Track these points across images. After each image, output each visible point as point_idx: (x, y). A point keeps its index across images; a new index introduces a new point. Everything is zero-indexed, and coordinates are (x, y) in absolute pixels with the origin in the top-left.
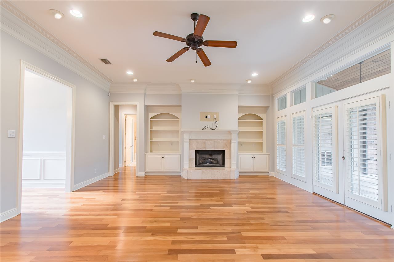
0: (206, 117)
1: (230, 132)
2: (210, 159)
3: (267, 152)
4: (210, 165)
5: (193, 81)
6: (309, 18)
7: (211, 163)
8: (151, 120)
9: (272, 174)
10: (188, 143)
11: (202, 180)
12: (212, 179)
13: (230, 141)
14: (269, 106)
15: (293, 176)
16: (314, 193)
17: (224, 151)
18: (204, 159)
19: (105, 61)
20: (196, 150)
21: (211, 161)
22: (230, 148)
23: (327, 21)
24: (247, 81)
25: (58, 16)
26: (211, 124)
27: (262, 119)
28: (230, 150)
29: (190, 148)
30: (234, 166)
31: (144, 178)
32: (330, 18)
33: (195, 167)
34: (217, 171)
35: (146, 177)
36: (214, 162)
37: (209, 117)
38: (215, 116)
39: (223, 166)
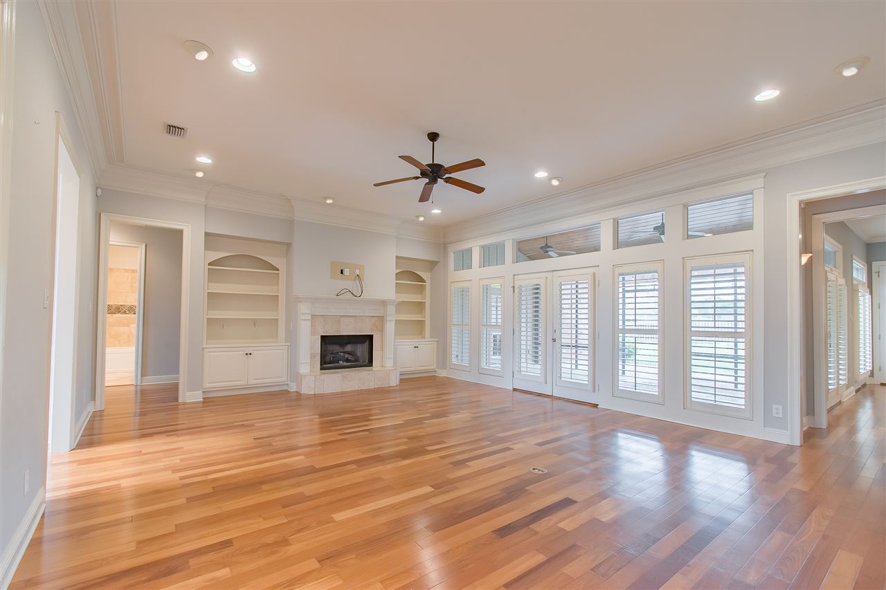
0: (342, 273)
1: (384, 303)
2: (345, 352)
3: (431, 337)
4: (345, 364)
5: (329, 201)
6: (541, 174)
7: (347, 361)
8: (210, 267)
9: (443, 373)
10: (309, 323)
11: (342, 393)
12: (359, 389)
13: (382, 319)
14: (438, 262)
15: (480, 371)
16: (515, 390)
17: (371, 337)
18: (332, 354)
19: (173, 129)
20: (322, 336)
21: (347, 356)
22: (382, 330)
23: (555, 183)
24: (418, 217)
25: (202, 56)
26: (350, 285)
27: (425, 282)
28: (382, 335)
29: (313, 333)
30: (389, 364)
31: (201, 405)
32: (559, 180)
33: (321, 369)
34: (369, 374)
35: (207, 401)
36: (350, 357)
37: (347, 272)
38: (358, 272)
39: (370, 363)
